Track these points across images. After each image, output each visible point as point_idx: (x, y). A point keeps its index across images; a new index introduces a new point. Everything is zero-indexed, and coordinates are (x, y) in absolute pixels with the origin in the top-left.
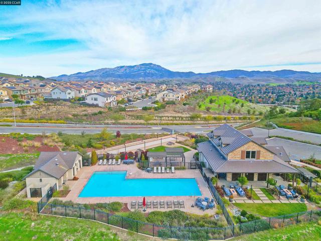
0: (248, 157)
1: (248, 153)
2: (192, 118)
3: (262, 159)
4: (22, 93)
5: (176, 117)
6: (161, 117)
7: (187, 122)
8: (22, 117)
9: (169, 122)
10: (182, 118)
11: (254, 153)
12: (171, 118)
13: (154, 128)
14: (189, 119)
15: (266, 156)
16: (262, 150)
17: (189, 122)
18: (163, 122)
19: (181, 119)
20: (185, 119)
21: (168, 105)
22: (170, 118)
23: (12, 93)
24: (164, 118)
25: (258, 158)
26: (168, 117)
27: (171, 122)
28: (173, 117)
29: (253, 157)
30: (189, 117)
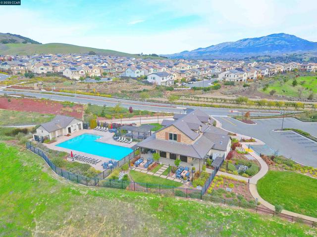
0: (171, 138)
1: (171, 135)
2: (238, 102)
3: (182, 142)
4: (111, 72)
5: (217, 99)
6: (198, 98)
7: (230, 105)
8: (87, 91)
9: (207, 103)
10: (225, 100)
11: (175, 135)
12: (212, 100)
13: (178, 108)
14: (235, 102)
15: (184, 140)
16: (181, 134)
17: (233, 105)
18: (200, 103)
19: (223, 101)
20: (229, 101)
21: (225, 86)
22: (209, 100)
23: (103, 71)
24: (202, 99)
25: (180, 141)
26: (207, 98)
27: (210, 104)
28: (214, 99)
29: (175, 139)
30: (235, 100)
